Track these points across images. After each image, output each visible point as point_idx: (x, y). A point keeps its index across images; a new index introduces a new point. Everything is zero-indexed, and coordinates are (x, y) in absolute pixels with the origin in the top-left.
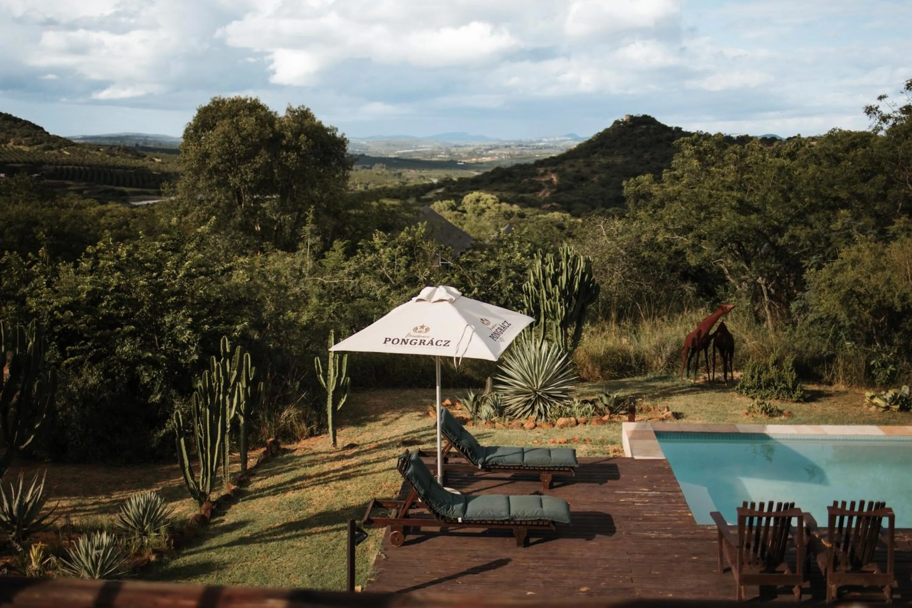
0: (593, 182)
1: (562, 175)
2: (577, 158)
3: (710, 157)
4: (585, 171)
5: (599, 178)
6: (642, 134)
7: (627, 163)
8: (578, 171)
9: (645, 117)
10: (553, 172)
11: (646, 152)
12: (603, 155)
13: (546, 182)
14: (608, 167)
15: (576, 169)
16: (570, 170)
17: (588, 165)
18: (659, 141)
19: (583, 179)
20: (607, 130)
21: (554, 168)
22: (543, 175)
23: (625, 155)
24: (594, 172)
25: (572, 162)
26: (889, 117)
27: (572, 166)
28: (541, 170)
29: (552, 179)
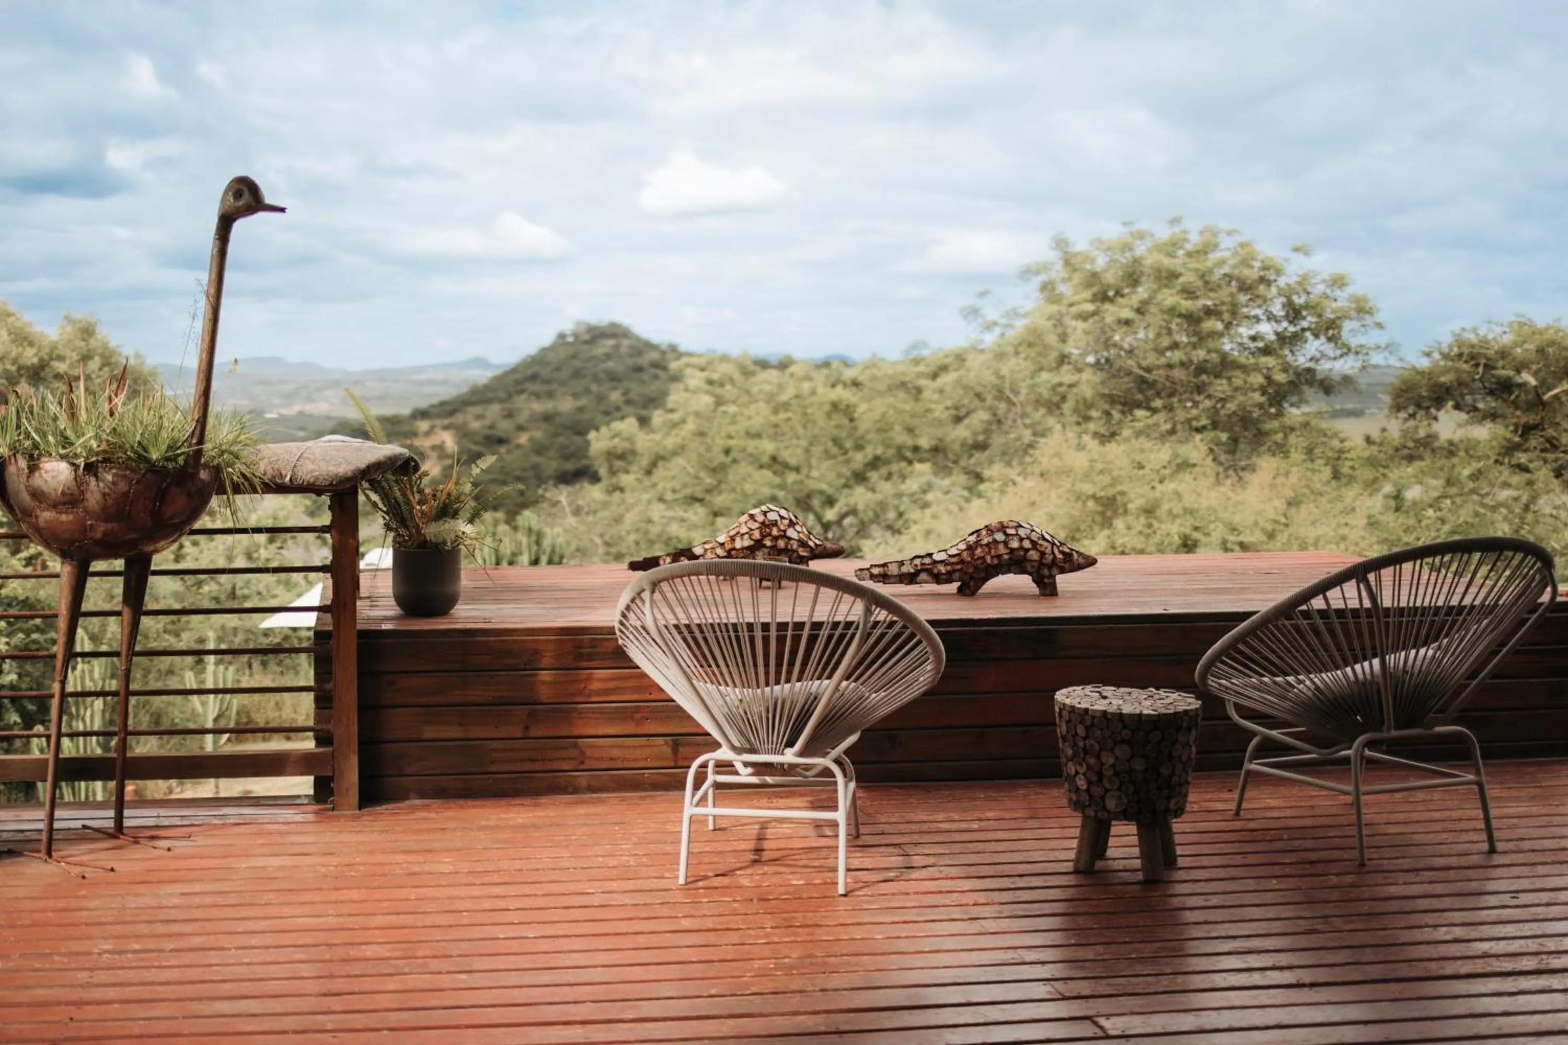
0: (518, 446)
1: (463, 433)
2: (490, 401)
3: (728, 391)
4: (504, 427)
5: (531, 439)
6: (608, 356)
7: (581, 409)
8: (492, 427)
9: (613, 325)
10: (446, 428)
11: (615, 388)
12: (537, 395)
13: (434, 448)
14: (547, 418)
15: (487, 422)
16: (475, 425)
17: (509, 415)
18: (639, 369)
19: (501, 441)
20: (544, 350)
21: (446, 422)
22: (428, 433)
23: (576, 396)
24: (521, 428)
25: (478, 410)
26: (995, 324)
27: (479, 417)
28: (423, 426)
29: (443, 442)
